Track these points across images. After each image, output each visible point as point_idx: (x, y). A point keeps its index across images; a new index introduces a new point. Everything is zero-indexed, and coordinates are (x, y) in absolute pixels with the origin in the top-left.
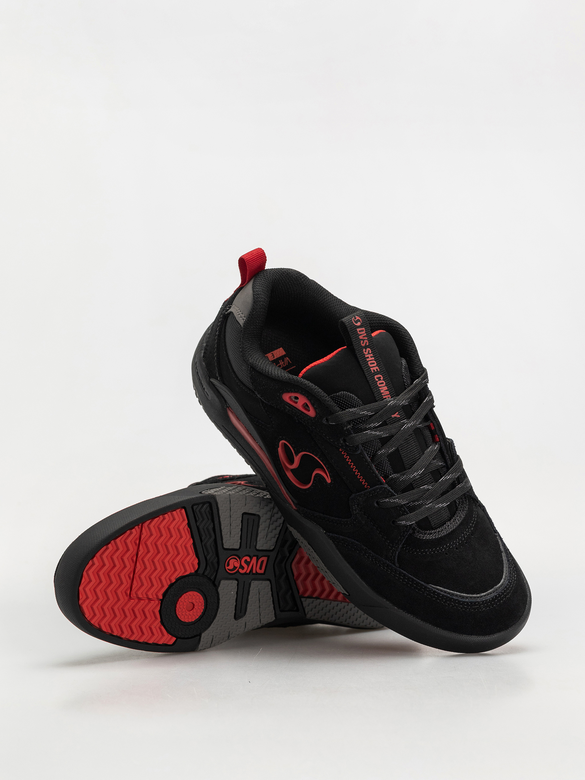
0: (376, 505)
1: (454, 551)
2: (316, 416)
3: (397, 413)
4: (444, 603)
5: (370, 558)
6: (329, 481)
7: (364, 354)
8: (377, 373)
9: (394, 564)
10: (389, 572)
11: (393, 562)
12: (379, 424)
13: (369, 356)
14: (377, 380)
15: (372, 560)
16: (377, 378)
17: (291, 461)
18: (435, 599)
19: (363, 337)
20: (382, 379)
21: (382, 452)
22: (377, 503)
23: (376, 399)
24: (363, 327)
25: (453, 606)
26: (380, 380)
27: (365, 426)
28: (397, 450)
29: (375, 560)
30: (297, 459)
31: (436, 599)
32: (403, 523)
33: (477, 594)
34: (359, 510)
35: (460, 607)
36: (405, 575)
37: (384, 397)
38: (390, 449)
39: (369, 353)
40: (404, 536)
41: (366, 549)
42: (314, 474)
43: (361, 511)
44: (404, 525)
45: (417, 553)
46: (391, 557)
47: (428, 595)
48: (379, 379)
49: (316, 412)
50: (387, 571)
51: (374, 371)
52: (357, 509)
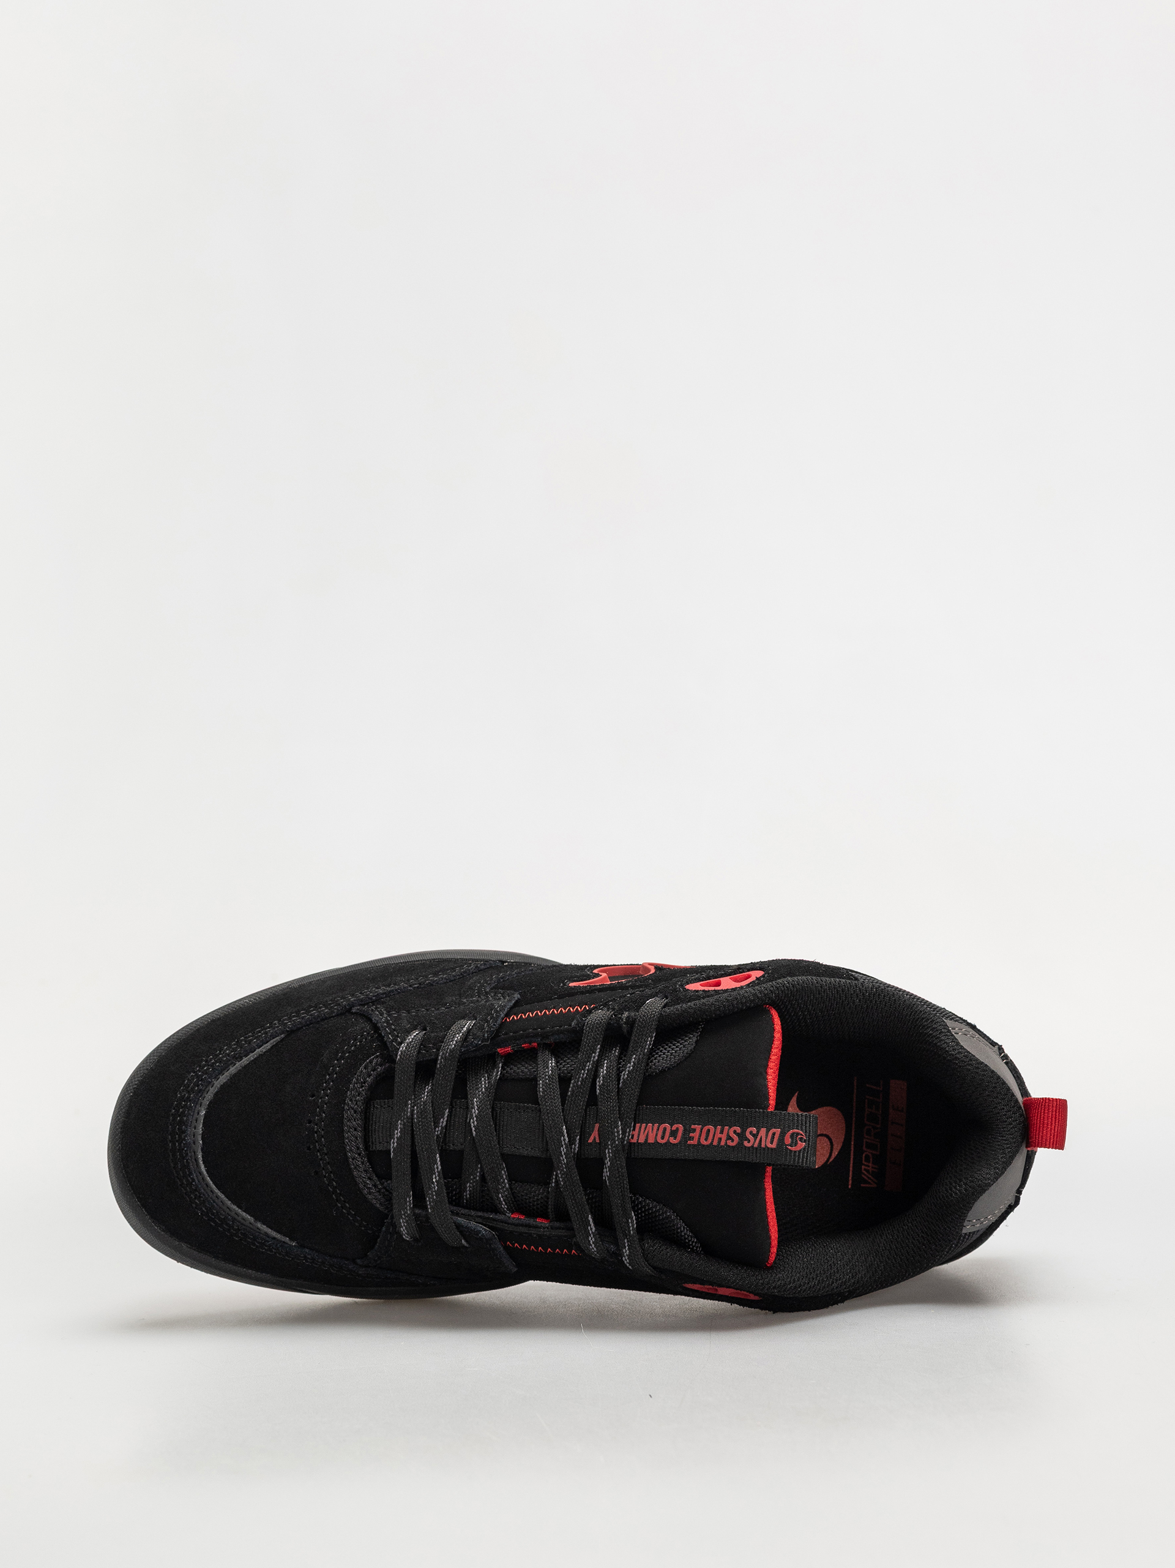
3: (598, 1141)
8: (686, 1137)
13: (724, 1137)
14: (674, 1128)
16: (677, 1129)
19: (761, 1138)
20: (672, 1140)
23: (642, 1103)
26: (672, 1134)
37: (638, 1125)
39: (729, 1138)
48: (674, 1134)
51: (694, 1130)
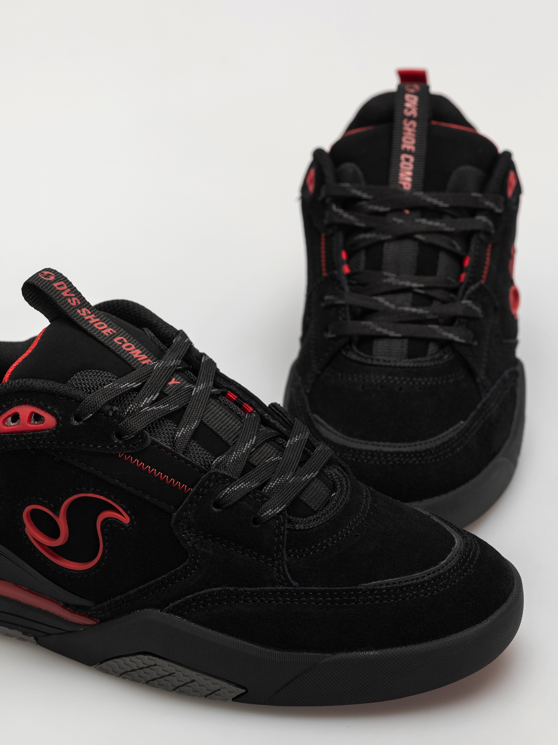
0: (216, 510)
1: (364, 528)
2: (58, 420)
3: (174, 379)
4: (395, 600)
5: (249, 600)
6: (125, 519)
7: (82, 316)
8: (115, 335)
9: (290, 585)
10: (288, 601)
11: (286, 584)
12: (156, 396)
13: (90, 317)
14: (120, 343)
15: (254, 601)
16: (118, 341)
17: (54, 533)
18: (380, 602)
19: (68, 293)
20: (125, 341)
21: (182, 433)
22: (216, 505)
23: (132, 368)
24: (61, 281)
25: (412, 597)
26: (123, 343)
27: (138, 405)
28: (202, 424)
29: (259, 598)
30: (62, 522)
31: (382, 601)
32: (269, 512)
33: (435, 566)
34: (193, 536)
35: (422, 593)
36: (314, 592)
37: (143, 363)
38: (192, 425)
39: (88, 314)
40: (281, 534)
41: (236, 590)
42: (100, 525)
43: (197, 536)
44: (272, 516)
45: (314, 552)
46: (280, 578)
47: (365, 603)
49: (53, 415)
50: (284, 602)
51: (109, 333)
52: (191, 536)
